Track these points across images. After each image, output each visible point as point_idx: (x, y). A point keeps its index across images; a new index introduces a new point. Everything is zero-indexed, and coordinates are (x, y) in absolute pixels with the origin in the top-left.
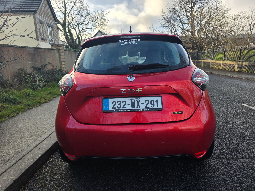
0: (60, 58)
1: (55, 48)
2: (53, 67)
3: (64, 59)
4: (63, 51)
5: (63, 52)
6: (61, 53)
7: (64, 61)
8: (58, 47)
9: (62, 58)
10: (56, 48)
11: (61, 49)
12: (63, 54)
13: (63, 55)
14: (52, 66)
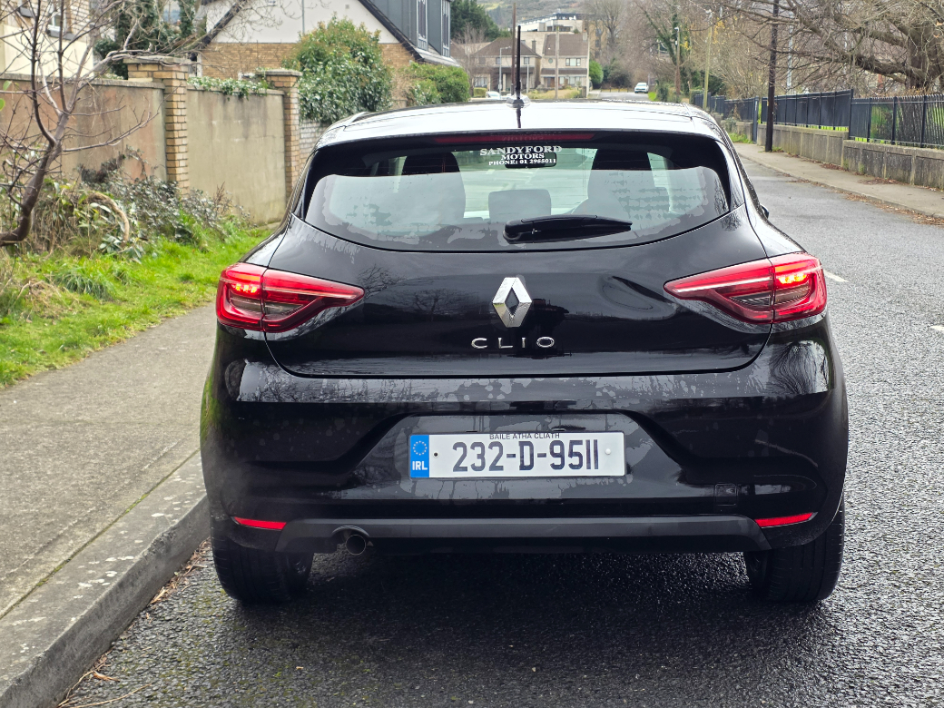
0: (169, 128)
1: (148, 76)
2: (143, 169)
3: (182, 134)
4: (181, 90)
5: (183, 98)
6: (175, 105)
7: (184, 141)
8: (165, 75)
9: (177, 126)
10: (152, 76)
11: (175, 83)
12: (181, 105)
13: (184, 112)
14: (138, 165)
